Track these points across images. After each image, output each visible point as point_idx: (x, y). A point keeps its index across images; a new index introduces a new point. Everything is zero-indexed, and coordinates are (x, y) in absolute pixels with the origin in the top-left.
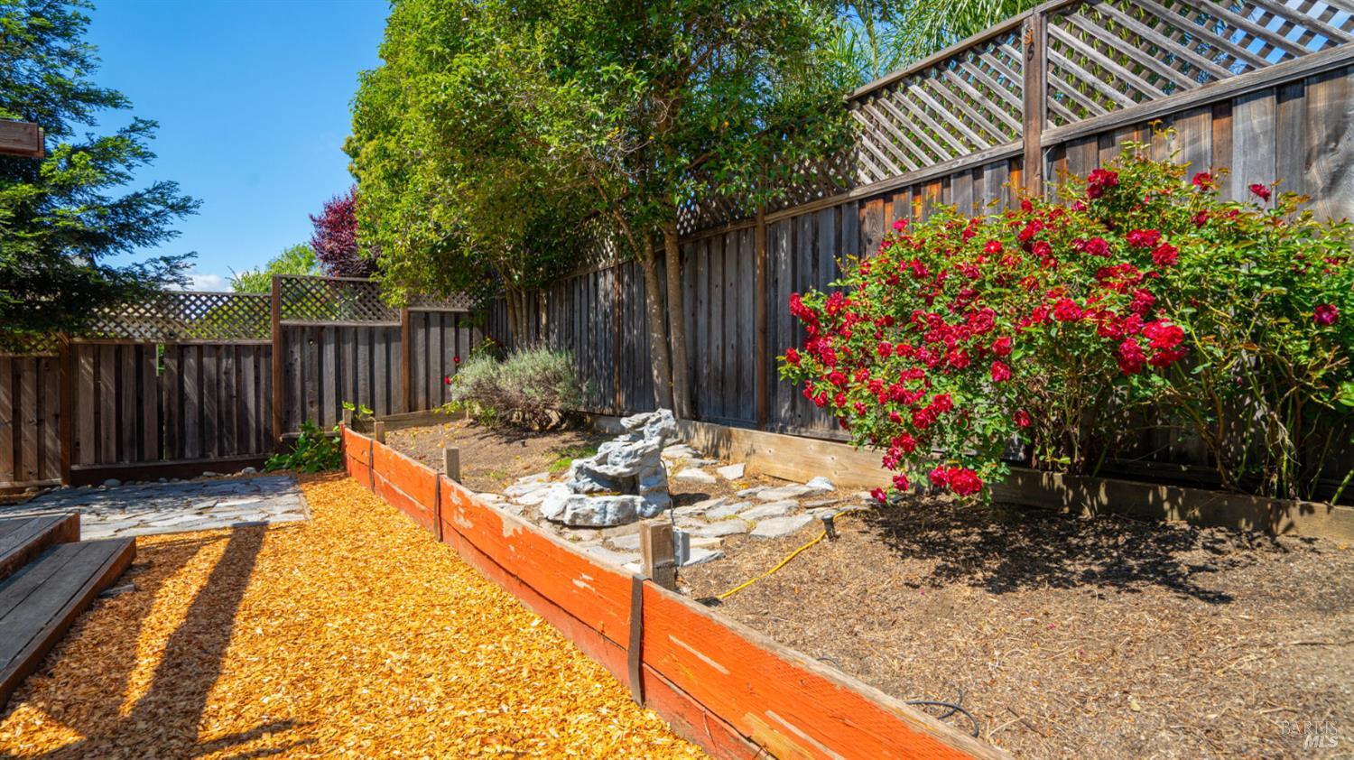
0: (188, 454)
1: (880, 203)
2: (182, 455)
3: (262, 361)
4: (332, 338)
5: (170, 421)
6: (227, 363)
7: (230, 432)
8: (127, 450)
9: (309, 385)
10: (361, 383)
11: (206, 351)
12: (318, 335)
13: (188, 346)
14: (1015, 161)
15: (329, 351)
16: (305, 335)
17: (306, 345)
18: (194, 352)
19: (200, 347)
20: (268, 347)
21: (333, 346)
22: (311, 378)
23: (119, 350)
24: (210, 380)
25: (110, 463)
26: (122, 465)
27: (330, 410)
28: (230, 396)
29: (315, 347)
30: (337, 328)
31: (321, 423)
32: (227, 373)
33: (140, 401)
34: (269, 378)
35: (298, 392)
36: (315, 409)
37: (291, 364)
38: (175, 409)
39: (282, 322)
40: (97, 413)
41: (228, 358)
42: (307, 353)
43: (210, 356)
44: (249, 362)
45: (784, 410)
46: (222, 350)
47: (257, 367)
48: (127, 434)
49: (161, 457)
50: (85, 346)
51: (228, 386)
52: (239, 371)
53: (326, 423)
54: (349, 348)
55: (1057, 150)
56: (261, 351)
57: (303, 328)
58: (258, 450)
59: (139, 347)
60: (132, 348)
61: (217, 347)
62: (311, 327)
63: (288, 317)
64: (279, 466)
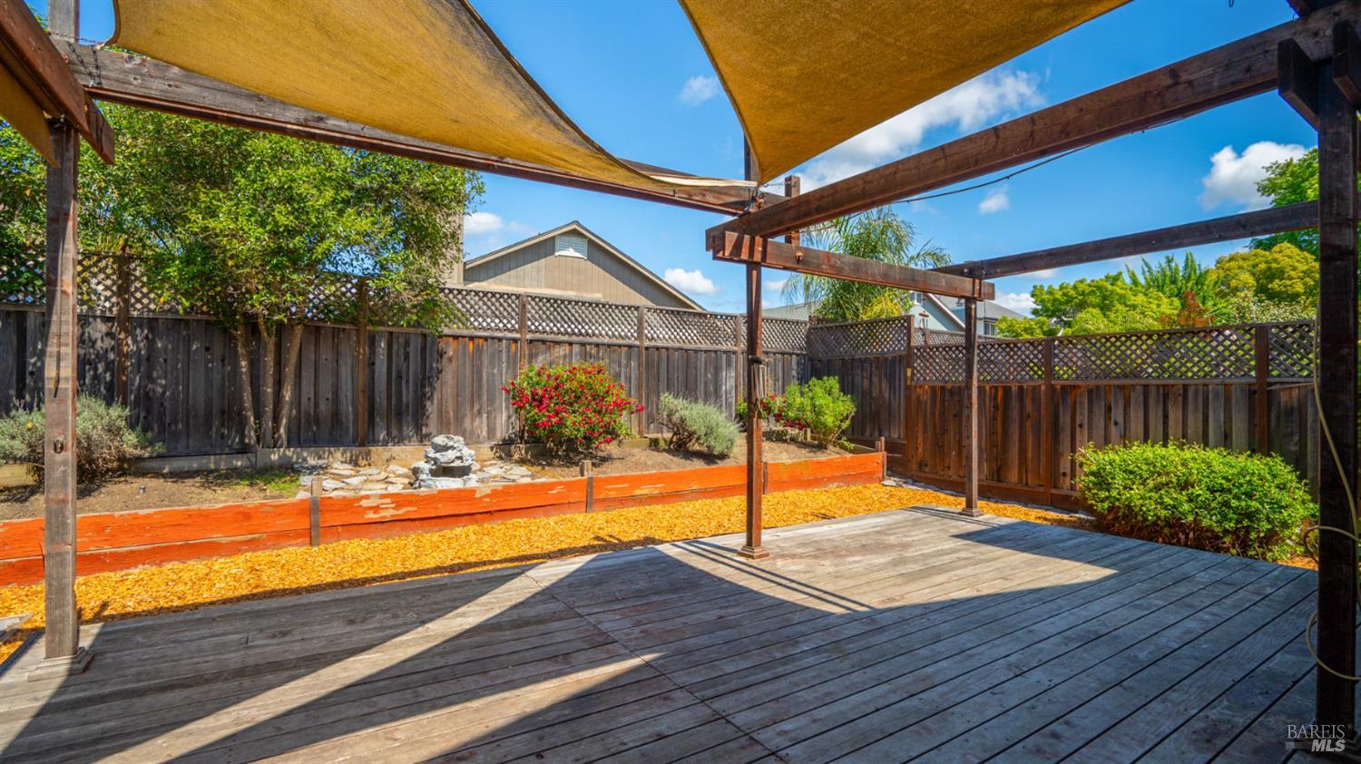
1: (451, 339)
14: (515, 341)
45: (382, 435)
55: (531, 341)
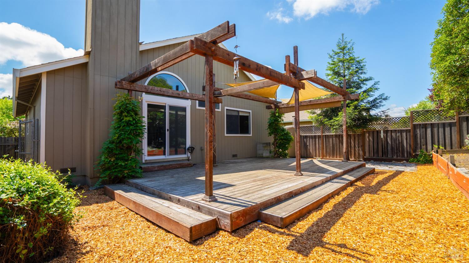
0: (389, 156)
2: (387, 156)
3: (408, 134)
4: (430, 126)
5: (384, 148)
6: (398, 134)
7: (400, 151)
8: (375, 154)
9: (422, 140)
10: (440, 140)
11: (393, 131)
12: (425, 126)
13: (389, 130)
15: (429, 131)
16: (421, 127)
17: (421, 129)
18: (390, 132)
19: (391, 131)
20: (410, 130)
21: (430, 129)
22: (423, 138)
23: (373, 132)
24: (394, 138)
25: (371, 157)
26: (374, 157)
27: (429, 147)
28: (399, 143)
29: (424, 129)
30: (431, 124)
31: (427, 150)
32: (398, 137)
33: (378, 143)
34: (410, 139)
35: (419, 142)
36: (425, 147)
37: (417, 134)
38: (386, 145)
39: (413, 123)
40: (369, 146)
41: (398, 133)
42: (422, 131)
43: (394, 133)
44: (404, 134)
46: (397, 132)
47: (406, 135)
48: (375, 151)
49: (383, 156)
50: (367, 131)
51: (399, 140)
52: (401, 136)
53: (428, 151)
54: (436, 130)
56: (407, 131)
57: (420, 124)
58: (407, 157)
59: (377, 131)
61: (396, 131)
62: (423, 124)
63: (415, 122)
64: (413, 161)
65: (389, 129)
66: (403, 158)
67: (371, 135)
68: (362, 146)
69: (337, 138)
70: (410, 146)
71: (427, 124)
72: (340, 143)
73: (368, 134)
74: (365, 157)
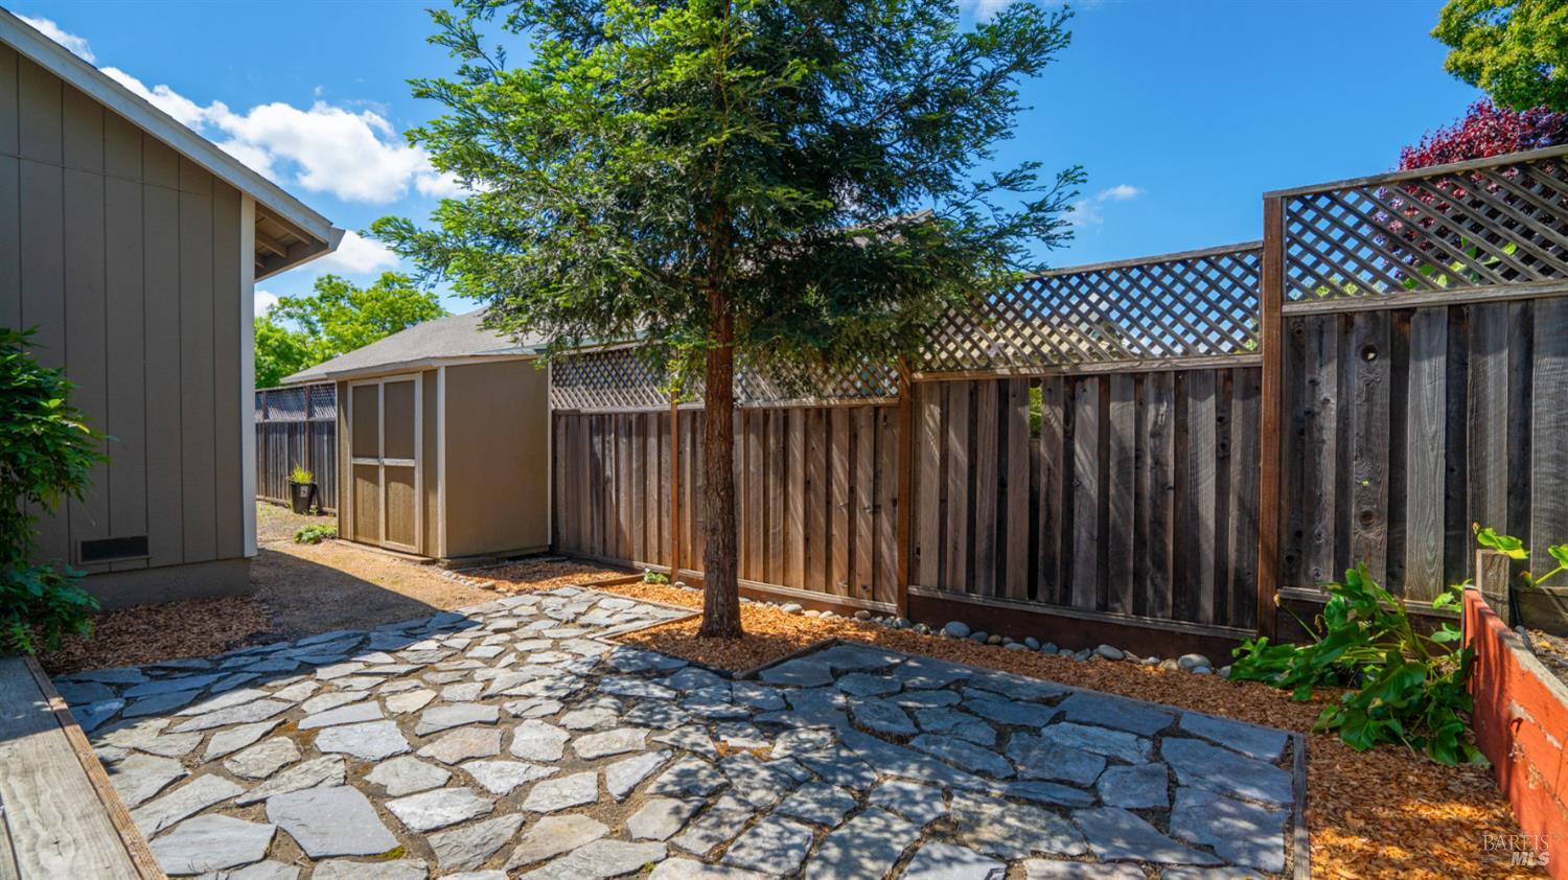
0: (1077, 599)
2: (1066, 600)
3: (1237, 407)
4: (1441, 335)
5: (1048, 527)
6: (1159, 412)
7: (1160, 565)
8: (980, 572)
9: (1361, 471)
11: (1115, 383)
12: (1391, 332)
13: (1083, 378)
15: (1428, 380)
16: (1354, 341)
17: (1357, 366)
18: (1092, 389)
19: (1104, 379)
20: (1253, 371)
21: (1440, 362)
22: (1365, 453)
23: (975, 388)
24: (1122, 449)
25: (959, 592)
26: (976, 598)
27: (1424, 543)
28: (1161, 487)
29: (1382, 367)
30: (1456, 311)
31: (1394, 578)
32: (1157, 434)
33: (1002, 484)
34: (1252, 453)
35: (1329, 487)
36: (1377, 534)
37: (1311, 414)
38: (1058, 505)
39: (1286, 308)
40: (943, 501)
41: (1159, 400)
42: (1357, 384)
43: (1123, 399)
44: (1205, 411)
46: (1149, 386)
47: (1222, 421)
48: (982, 545)
49: (1032, 594)
50: (930, 385)
51: (1158, 463)
52: (1182, 430)
53: (1410, 576)
54: (1496, 366)
56: (1234, 383)
57: (1347, 319)
58: (1220, 617)
59: (1003, 383)
60: (993, 386)
61: (1138, 378)
62: (1372, 314)
63: (1308, 294)
64: (1264, 675)
65: (1086, 368)
66: (1187, 626)
67: (961, 416)
68: (894, 502)
69: (752, 437)
70: (1250, 515)
71: (1407, 312)
72: (766, 475)
73: (937, 411)
74: (913, 590)
